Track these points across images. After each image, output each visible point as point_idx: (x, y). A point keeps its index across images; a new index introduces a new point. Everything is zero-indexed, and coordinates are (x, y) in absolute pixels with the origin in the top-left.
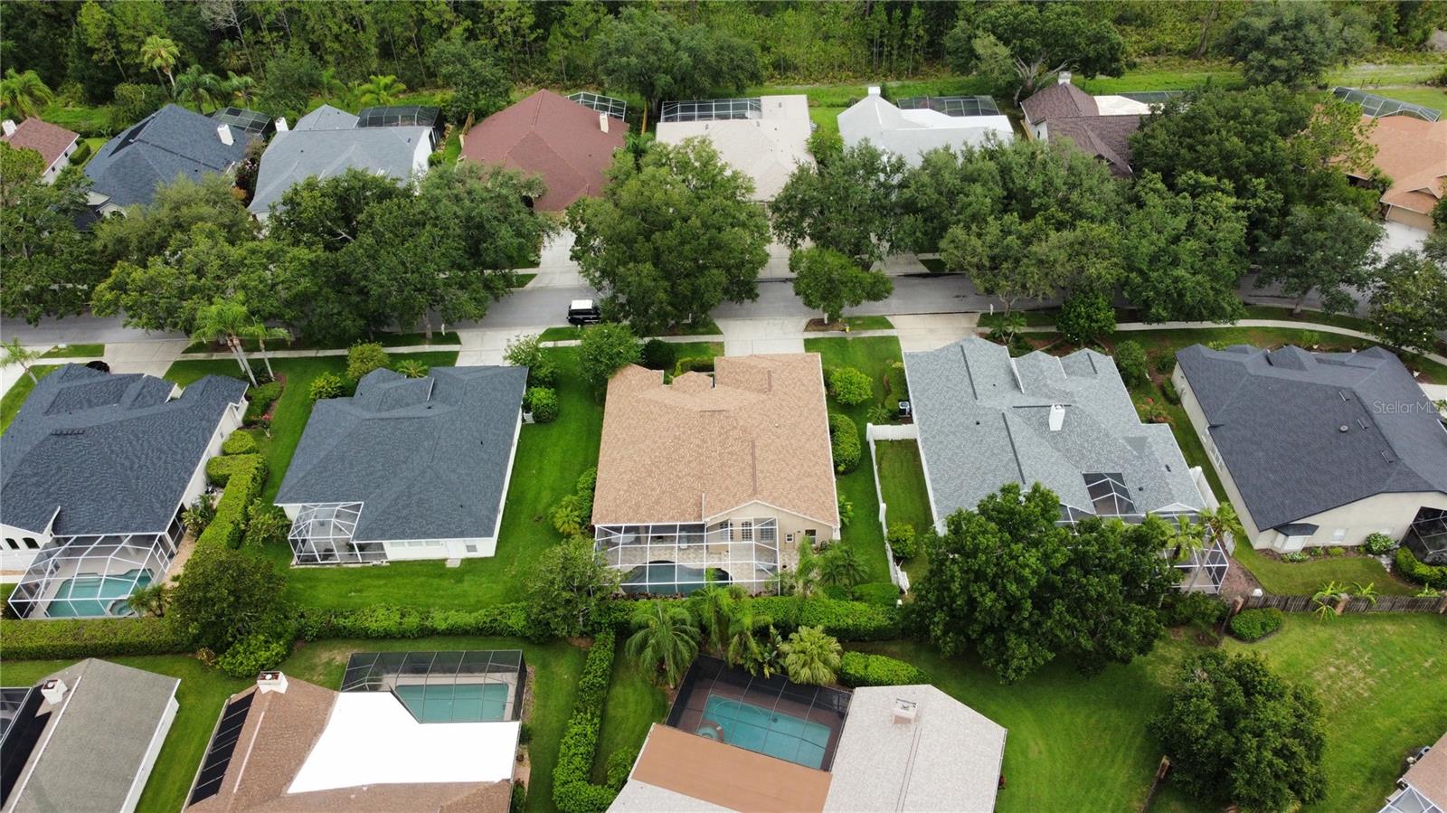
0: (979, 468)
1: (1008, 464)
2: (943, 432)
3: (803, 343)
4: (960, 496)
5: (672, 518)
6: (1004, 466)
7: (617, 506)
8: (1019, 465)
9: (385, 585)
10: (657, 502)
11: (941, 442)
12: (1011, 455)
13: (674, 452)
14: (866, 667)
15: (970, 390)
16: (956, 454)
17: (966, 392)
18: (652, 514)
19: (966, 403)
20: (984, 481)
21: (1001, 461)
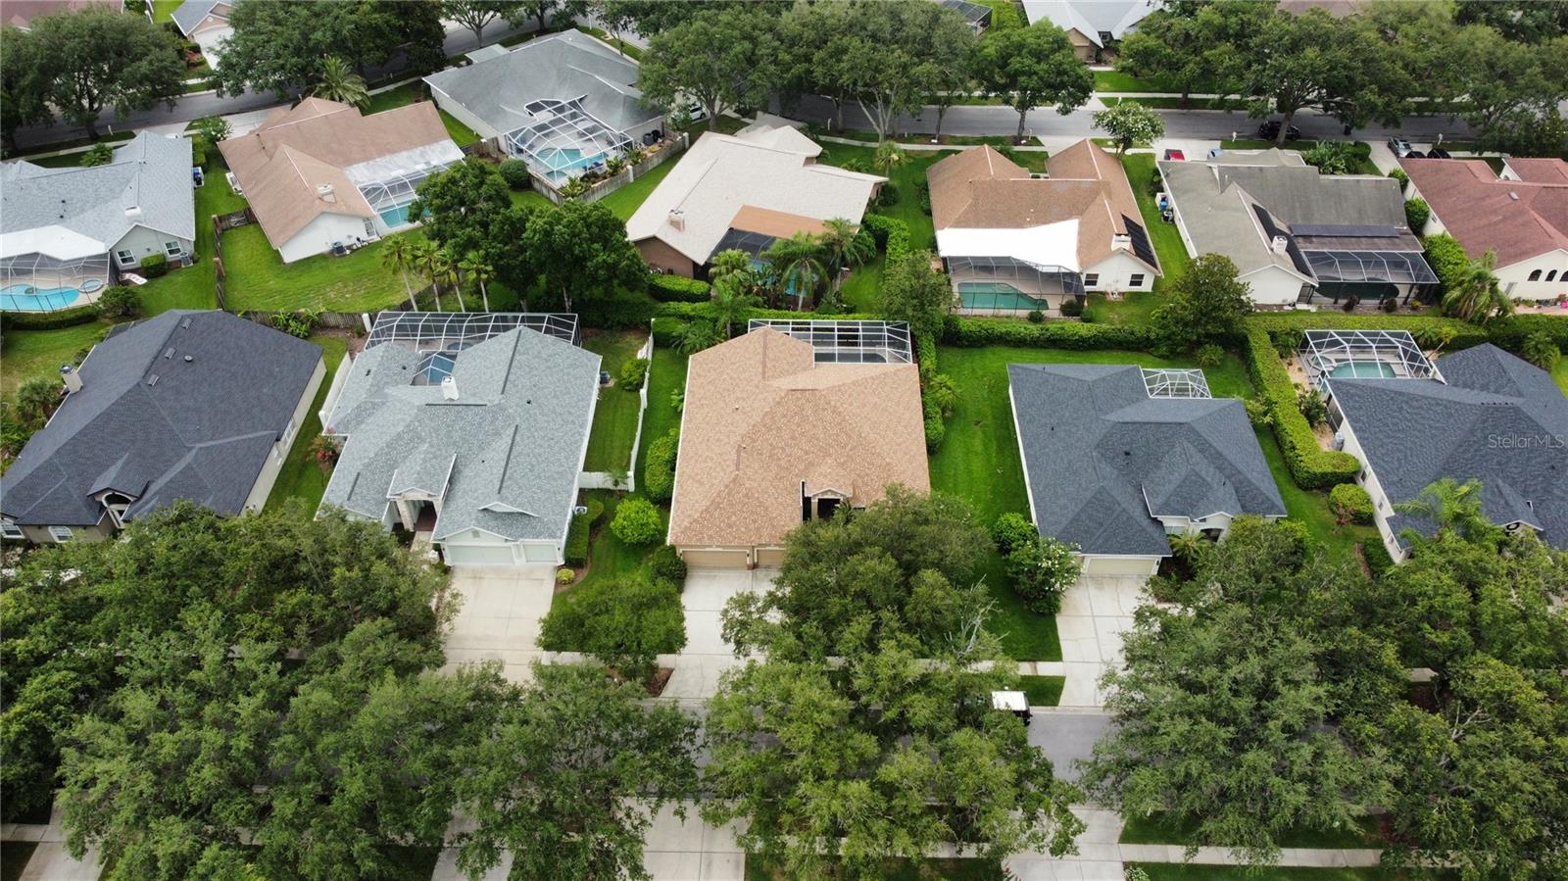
6: (528, 353)
8: (516, 346)
12: (517, 357)
15: (518, 438)
17: (522, 440)
19: (528, 429)
21: (528, 359)
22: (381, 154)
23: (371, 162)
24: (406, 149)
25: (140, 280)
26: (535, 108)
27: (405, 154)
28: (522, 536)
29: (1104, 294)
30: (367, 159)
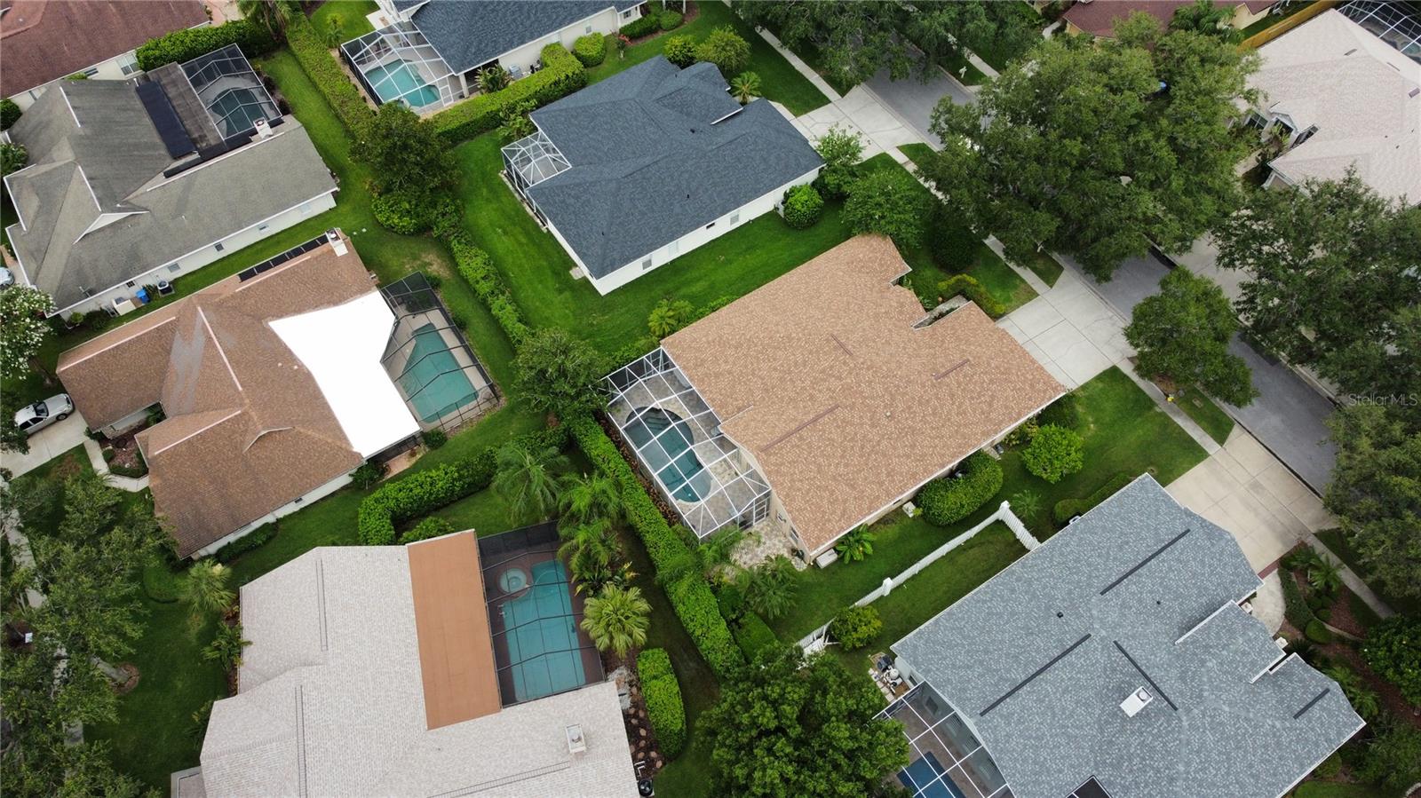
0: (986, 652)
1: (1007, 680)
2: (1030, 585)
3: (1108, 366)
4: (935, 653)
5: (713, 400)
6: (1001, 678)
7: (690, 347)
8: (1009, 695)
9: (521, 244)
10: (717, 376)
11: (1013, 591)
12: (1022, 677)
13: (775, 348)
14: (655, 677)
15: (1114, 579)
16: (1001, 617)
17: (1110, 576)
18: (703, 380)
19: (1089, 585)
20: (969, 667)
21: (1008, 671)
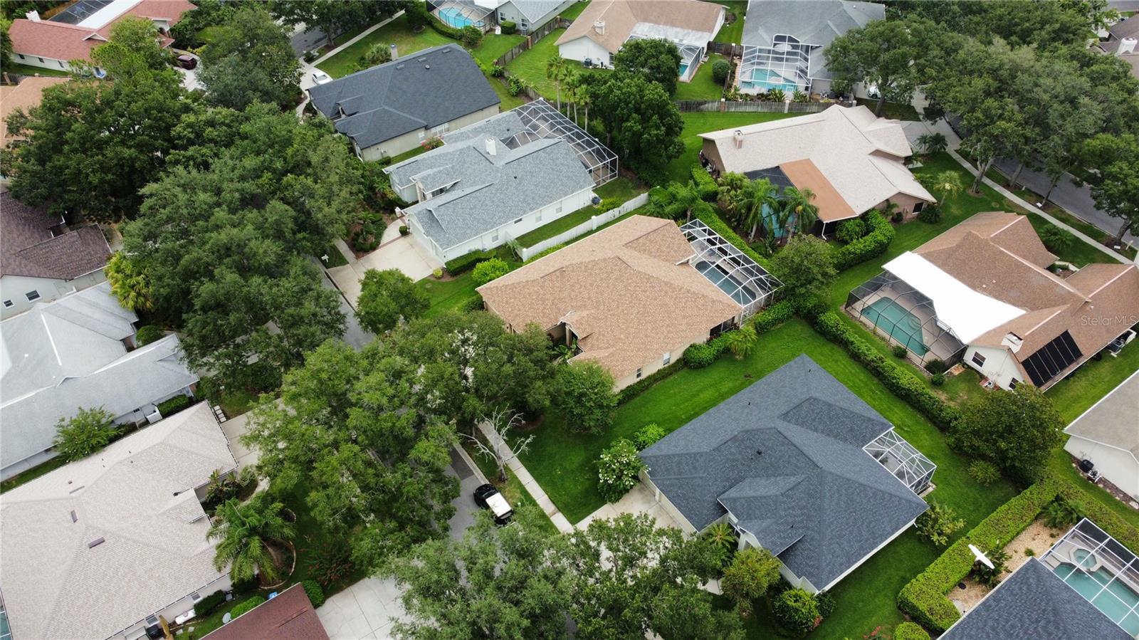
0: (553, 169)
2: (524, 199)
4: (576, 176)
11: (533, 198)
16: (542, 185)
19: (497, 190)
20: (562, 164)
22: (665, 24)
23: (656, 26)
24: (682, 27)
25: (498, 31)
26: (780, 39)
27: (678, 29)
28: (432, 236)
29: (982, 377)
30: (656, 22)
